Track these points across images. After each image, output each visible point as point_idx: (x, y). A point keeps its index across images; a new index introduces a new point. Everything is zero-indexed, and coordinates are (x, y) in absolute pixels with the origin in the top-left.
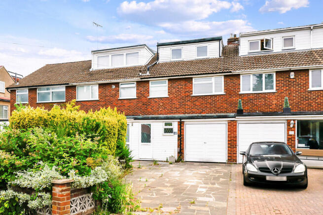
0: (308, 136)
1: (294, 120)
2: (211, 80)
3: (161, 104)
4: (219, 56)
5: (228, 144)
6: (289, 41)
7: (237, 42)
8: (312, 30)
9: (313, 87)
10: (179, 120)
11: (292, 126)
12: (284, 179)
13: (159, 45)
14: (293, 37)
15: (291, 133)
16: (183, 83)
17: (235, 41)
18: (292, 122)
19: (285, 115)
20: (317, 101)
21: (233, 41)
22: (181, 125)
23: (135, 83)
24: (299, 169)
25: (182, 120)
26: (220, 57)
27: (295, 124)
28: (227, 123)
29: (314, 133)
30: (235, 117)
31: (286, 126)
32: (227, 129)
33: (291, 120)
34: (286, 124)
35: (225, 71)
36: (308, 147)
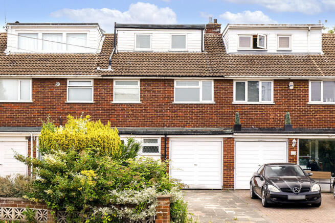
0: (308, 156)
1: (296, 139)
2: (198, 85)
3: (130, 113)
4: (200, 50)
5: (224, 166)
6: (284, 40)
7: (218, 30)
8: (309, 31)
9: (312, 100)
10: (164, 136)
11: (293, 145)
12: (303, 197)
13: (117, 26)
14: (290, 36)
15: (293, 153)
16: (161, 86)
17: (216, 28)
18: (294, 141)
19: (287, 133)
20: (316, 117)
21: (213, 28)
22: (165, 142)
23: (92, 81)
24: (315, 188)
25: (168, 136)
26: (202, 51)
27: (297, 143)
28: (222, 140)
29: (313, 153)
30: (233, 134)
31: (288, 145)
32: (222, 148)
33: (293, 139)
34: (287, 142)
35: (215, 74)
36: (309, 169)
